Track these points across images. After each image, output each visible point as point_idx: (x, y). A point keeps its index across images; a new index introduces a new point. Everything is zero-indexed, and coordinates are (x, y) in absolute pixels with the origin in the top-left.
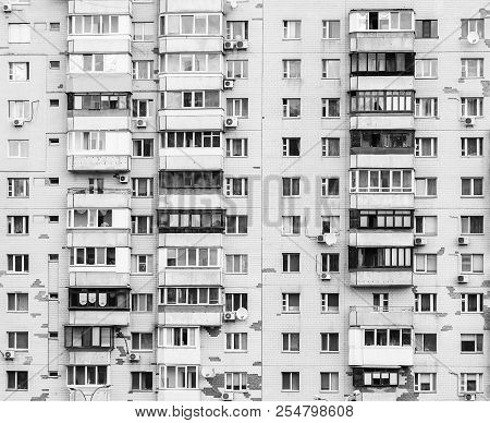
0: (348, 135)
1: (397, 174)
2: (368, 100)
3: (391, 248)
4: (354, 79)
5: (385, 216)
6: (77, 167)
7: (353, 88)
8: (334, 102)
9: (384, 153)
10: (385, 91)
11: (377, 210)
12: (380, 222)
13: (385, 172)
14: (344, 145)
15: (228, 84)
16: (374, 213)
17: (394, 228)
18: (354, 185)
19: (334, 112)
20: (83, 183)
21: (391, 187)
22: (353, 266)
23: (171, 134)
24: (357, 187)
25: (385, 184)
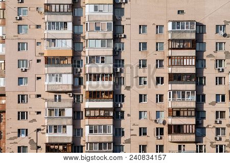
0: (168, 75)
1: (188, 93)
2: (176, 60)
3: (186, 125)
4: (170, 51)
5: (184, 111)
6: (49, 90)
7: (170, 55)
8: (161, 61)
9: (183, 84)
10: (184, 57)
11: (180, 108)
12: (182, 113)
13: (183, 92)
14: (166, 80)
15: (116, 53)
16: (179, 110)
17: (187, 116)
18: (170, 97)
19: (161, 66)
20: (52, 96)
21: (186, 99)
22: (170, 133)
23: (90, 75)
24: (171, 99)
25: (183, 97)
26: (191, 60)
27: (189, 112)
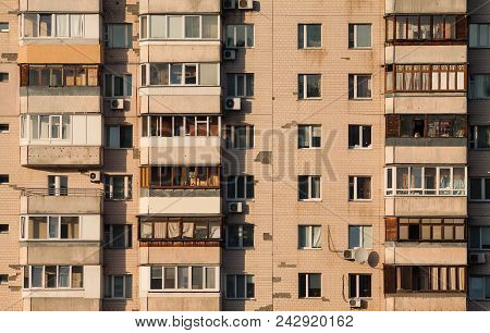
0: (383, 120)
1: (445, 172)
2: (408, 75)
3: (440, 267)
4: (390, 49)
5: (432, 225)
6: (34, 161)
7: (389, 60)
8: (364, 78)
9: (430, 145)
10: (432, 65)
11: (421, 218)
12: (425, 231)
13: (430, 170)
14: (379, 133)
15: (228, 54)
16: (416, 221)
17: (443, 241)
18: (390, 186)
19: (364, 92)
20: (41, 179)
21: (437, 189)
22: (389, 289)
23: (154, 117)
24: (394, 188)
25: (430, 183)
26: (452, 75)
27: (449, 230)
